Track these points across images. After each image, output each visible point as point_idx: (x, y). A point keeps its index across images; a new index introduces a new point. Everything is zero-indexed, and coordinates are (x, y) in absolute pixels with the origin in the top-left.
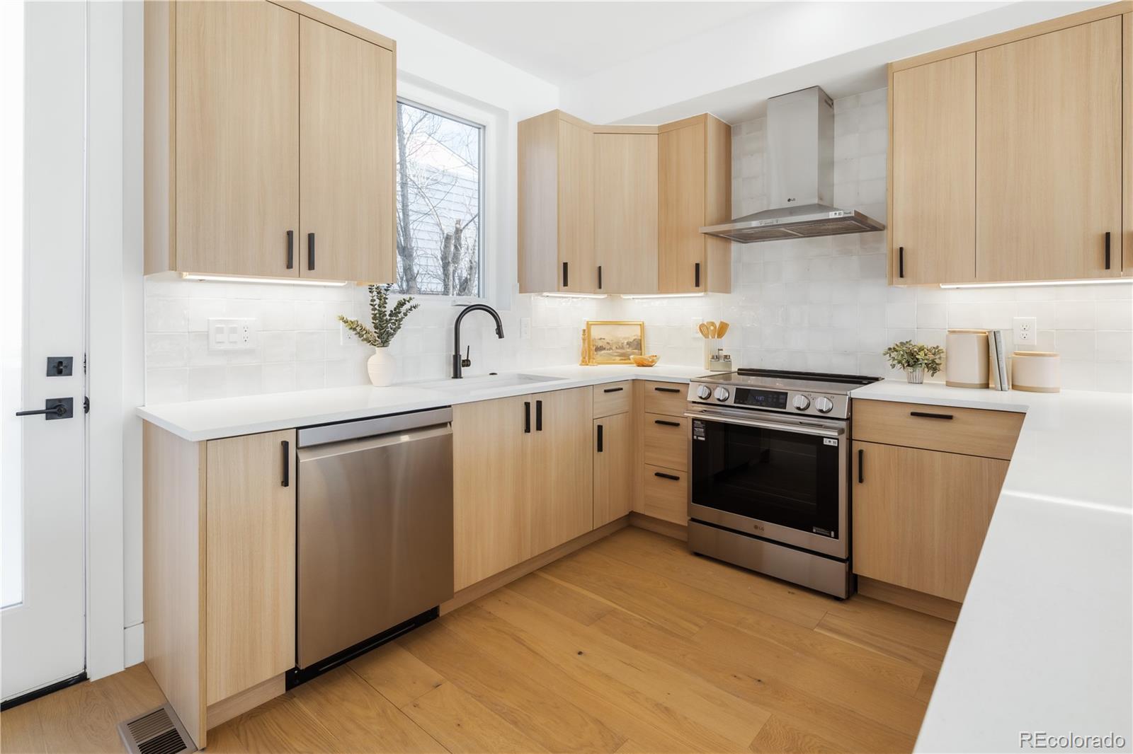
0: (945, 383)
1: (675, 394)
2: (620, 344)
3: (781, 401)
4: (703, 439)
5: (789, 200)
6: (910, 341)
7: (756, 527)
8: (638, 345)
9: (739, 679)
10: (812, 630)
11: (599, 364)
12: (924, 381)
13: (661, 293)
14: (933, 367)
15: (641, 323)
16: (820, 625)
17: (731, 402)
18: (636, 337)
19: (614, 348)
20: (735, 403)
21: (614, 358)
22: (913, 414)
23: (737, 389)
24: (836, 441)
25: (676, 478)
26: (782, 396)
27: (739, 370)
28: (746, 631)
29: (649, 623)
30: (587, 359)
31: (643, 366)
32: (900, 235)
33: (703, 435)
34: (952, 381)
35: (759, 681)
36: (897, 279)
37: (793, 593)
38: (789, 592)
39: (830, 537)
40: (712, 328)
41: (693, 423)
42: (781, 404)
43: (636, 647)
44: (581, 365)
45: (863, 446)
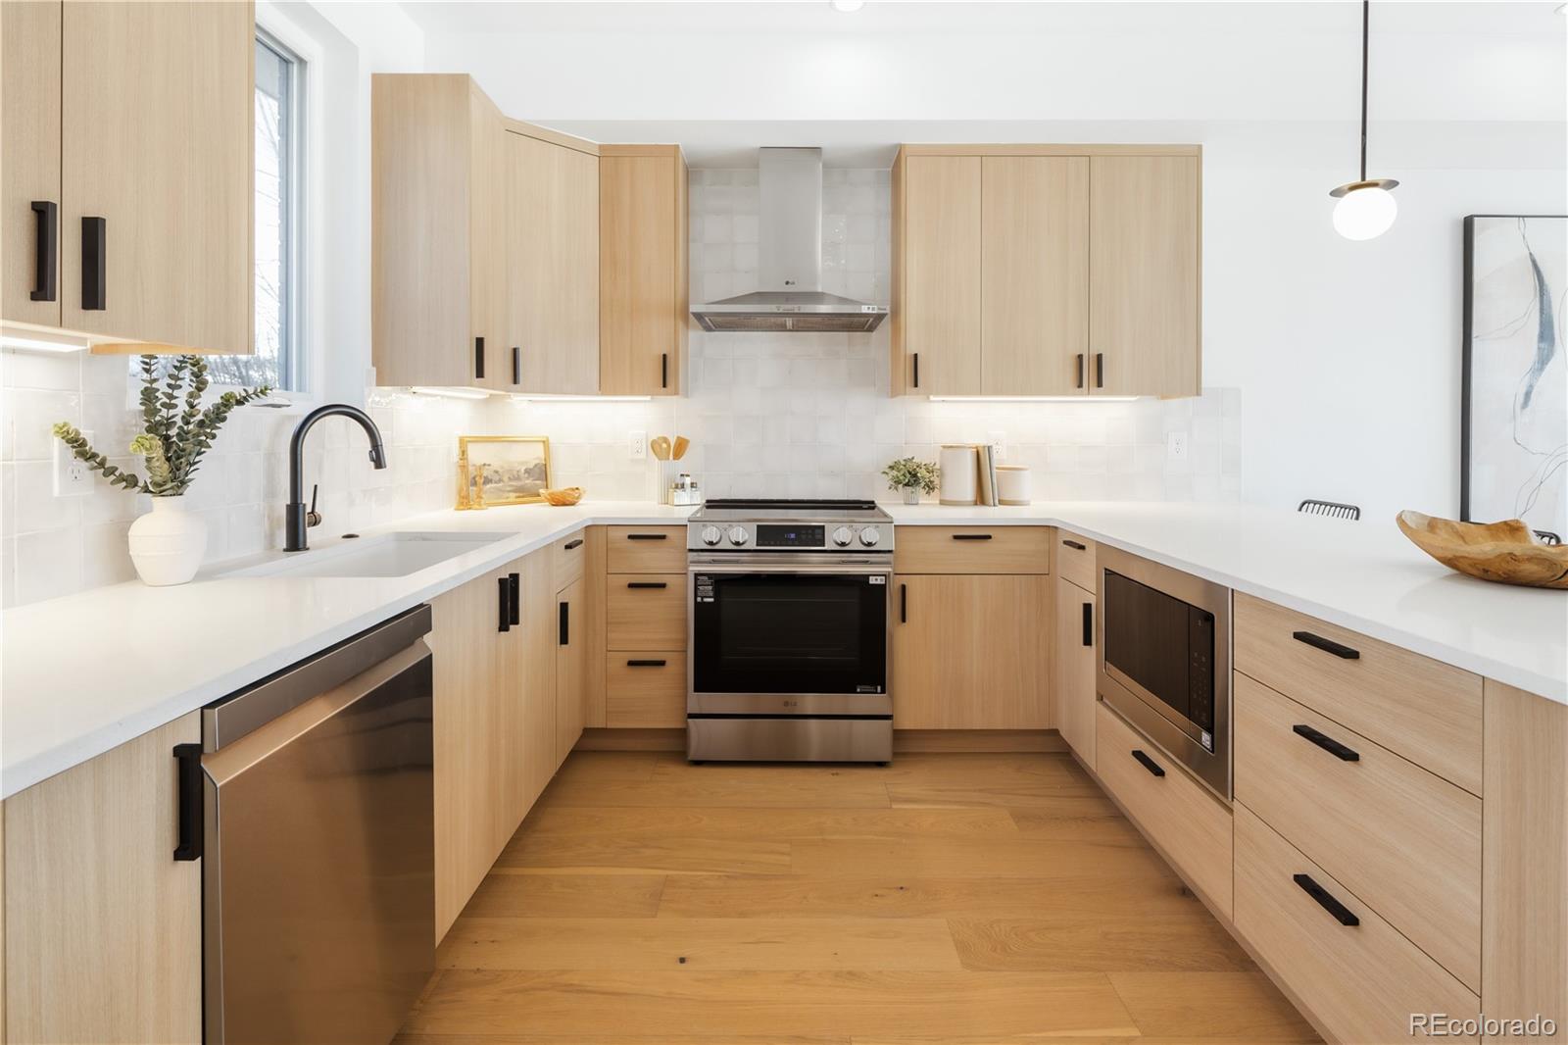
0: (938, 502)
1: (659, 542)
2: (515, 473)
3: (819, 537)
4: (712, 600)
5: (787, 283)
6: (913, 458)
7: (786, 704)
8: (542, 472)
9: (882, 896)
10: (891, 808)
11: (490, 505)
12: (920, 502)
13: (602, 394)
14: (930, 487)
15: (544, 439)
16: (894, 799)
17: (752, 545)
18: (537, 462)
19: (505, 479)
20: (757, 545)
21: (507, 495)
22: (956, 537)
23: (758, 526)
24: (883, 578)
25: (662, 663)
26: (817, 531)
27: (708, 501)
28: (835, 837)
29: (728, 876)
30: (464, 502)
31: (565, 504)
32: (914, 341)
33: (711, 594)
34: (947, 499)
35: (902, 888)
36: (910, 389)
37: (837, 774)
38: (833, 774)
39: (876, 693)
40: (664, 445)
41: (696, 579)
42: (819, 540)
43: (742, 915)
44: (456, 509)
45: (904, 580)
